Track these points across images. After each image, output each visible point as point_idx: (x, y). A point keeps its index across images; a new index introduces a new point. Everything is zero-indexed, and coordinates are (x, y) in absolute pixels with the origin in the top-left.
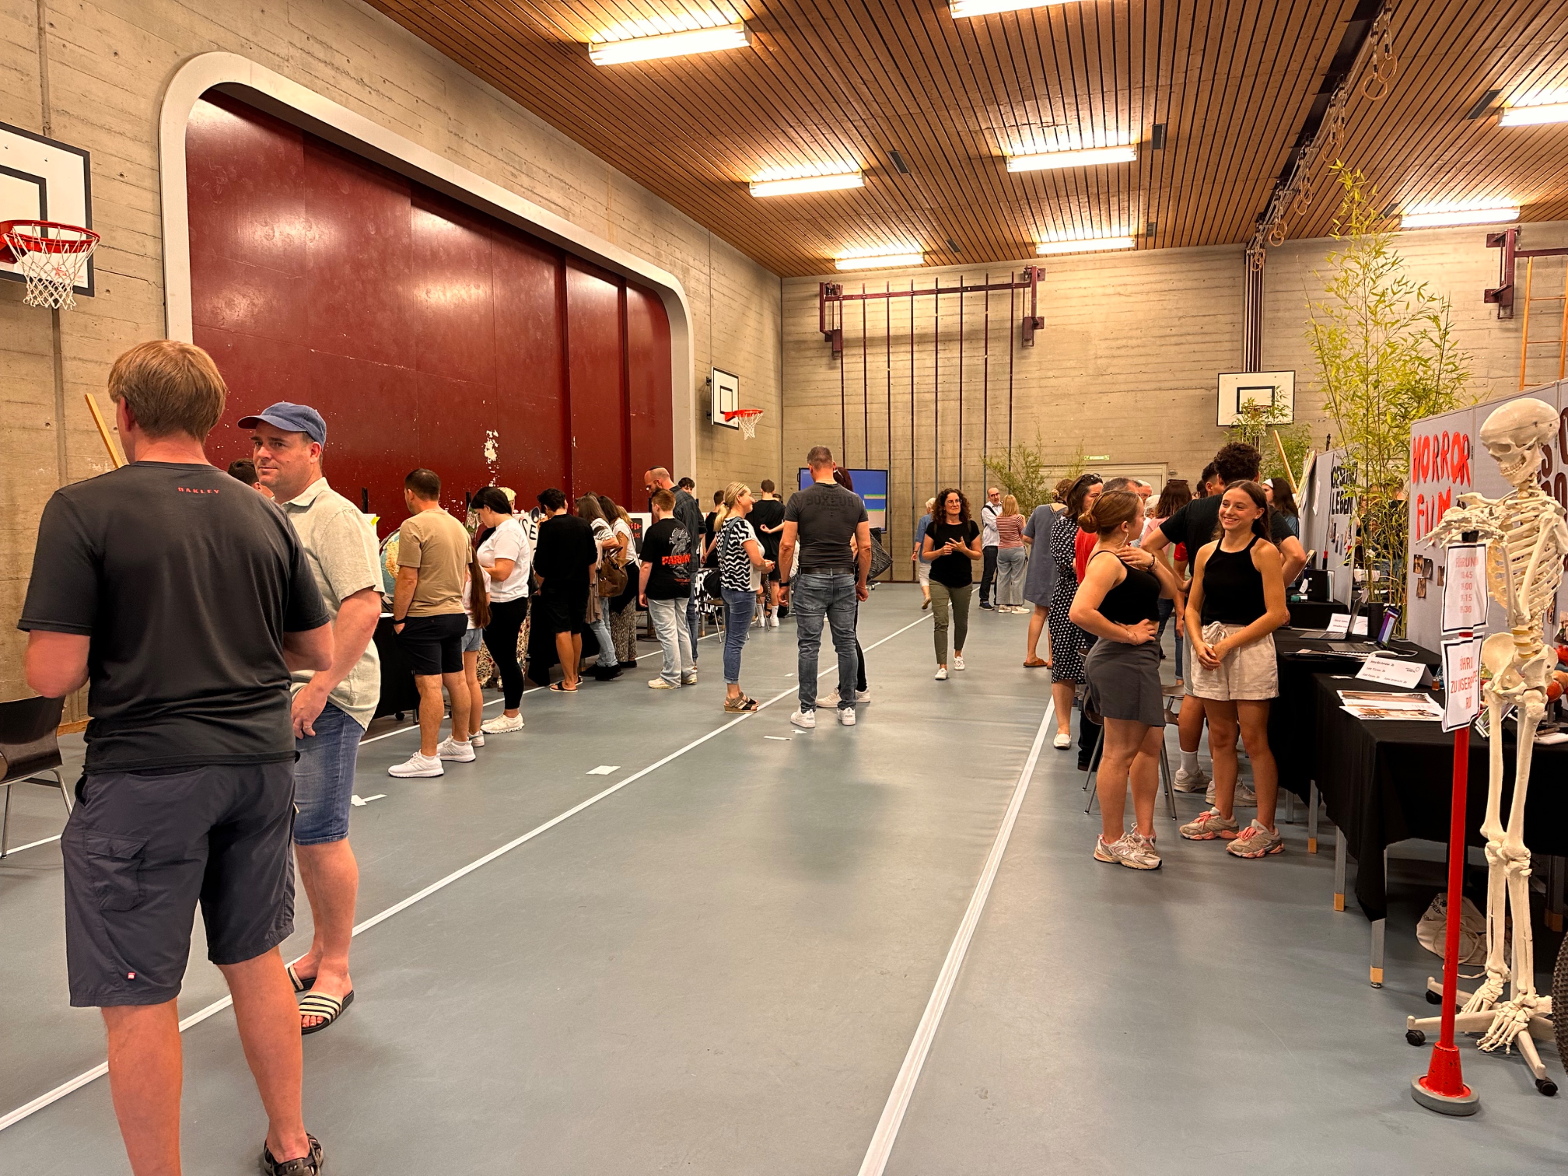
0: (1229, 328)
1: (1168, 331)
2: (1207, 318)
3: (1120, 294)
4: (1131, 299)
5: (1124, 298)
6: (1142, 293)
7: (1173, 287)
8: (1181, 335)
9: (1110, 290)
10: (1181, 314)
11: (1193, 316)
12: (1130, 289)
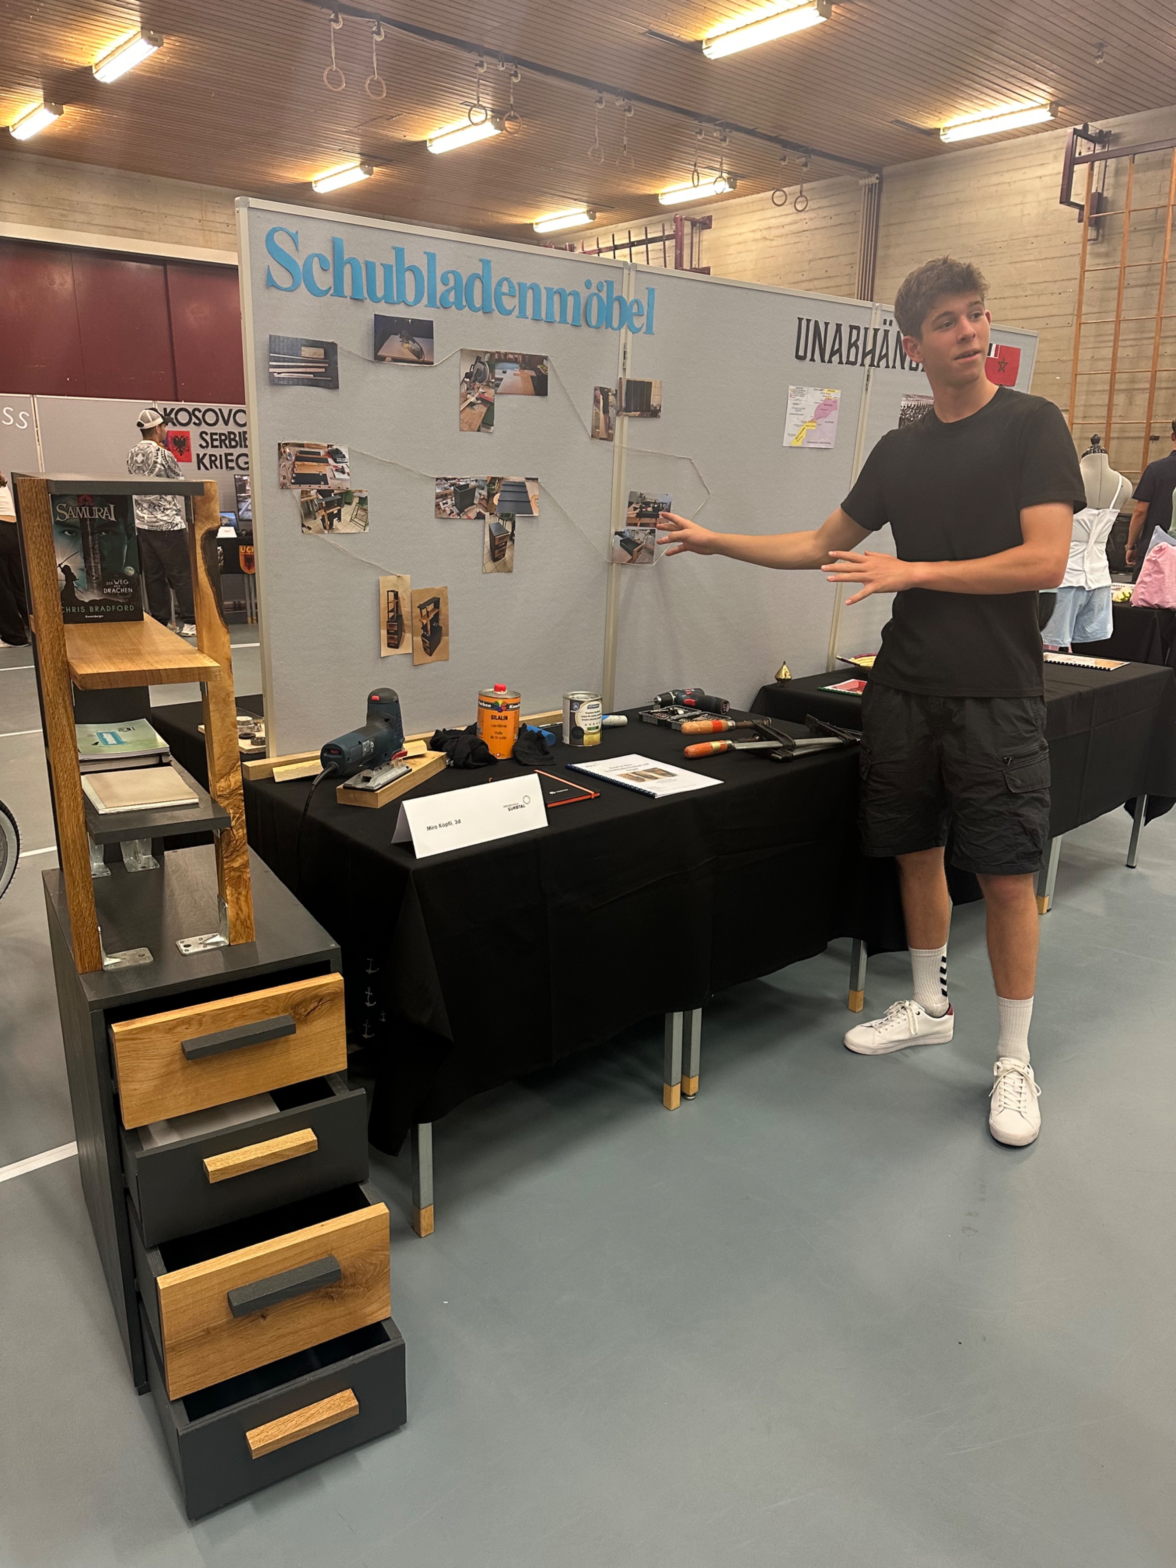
0: (848, 270)
1: (800, 277)
2: (831, 259)
3: (765, 239)
4: (774, 243)
5: (768, 243)
6: (781, 236)
7: (806, 227)
8: (811, 280)
9: (758, 235)
10: (811, 257)
11: (821, 259)
12: (775, 232)
